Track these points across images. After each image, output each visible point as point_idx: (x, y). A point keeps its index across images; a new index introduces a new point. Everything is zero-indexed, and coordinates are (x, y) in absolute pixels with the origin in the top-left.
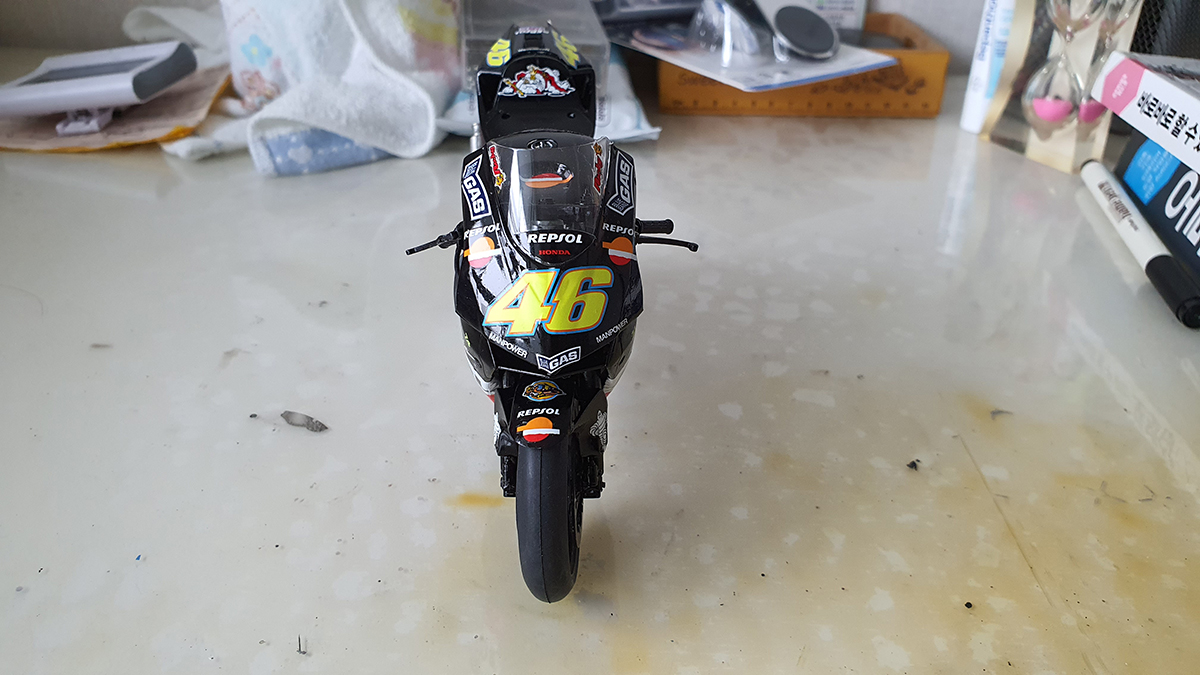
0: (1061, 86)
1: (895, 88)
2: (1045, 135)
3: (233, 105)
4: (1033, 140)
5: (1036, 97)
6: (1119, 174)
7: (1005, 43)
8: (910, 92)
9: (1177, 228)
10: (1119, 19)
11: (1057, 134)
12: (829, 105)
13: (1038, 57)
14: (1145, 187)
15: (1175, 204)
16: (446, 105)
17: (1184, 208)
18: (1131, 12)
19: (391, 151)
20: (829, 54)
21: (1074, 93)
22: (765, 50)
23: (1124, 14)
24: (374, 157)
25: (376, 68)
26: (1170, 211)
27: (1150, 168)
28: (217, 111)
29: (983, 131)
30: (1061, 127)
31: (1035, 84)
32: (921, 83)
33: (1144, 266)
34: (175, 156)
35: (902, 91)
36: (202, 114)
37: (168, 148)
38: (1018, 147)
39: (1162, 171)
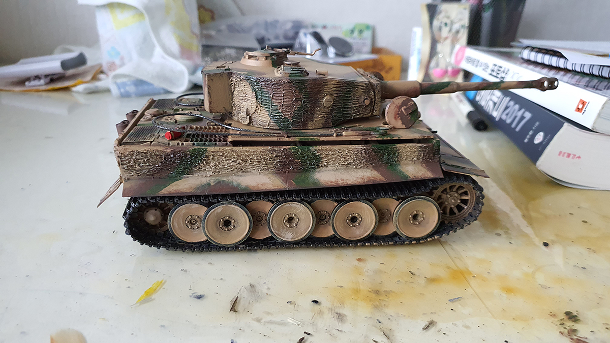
0: (442, 65)
5: (434, 68)
7: (421, 49)
8: (387, 72)
10: (459, 37)
13: (433, 52)
16: (193, 72)
17: (481, 96)
19: (170, 90)
20: (350, 54)
21: (446, 65)
22: (324, 54)
23: (460, 35)
24: (162, 91)
25: (164, 58)
26: (477, 98)
28: (95, 78)
31: (433, 64)
32: (391, 69)
34: (78, 92)
35: (384, 72)
37: (74, 89)
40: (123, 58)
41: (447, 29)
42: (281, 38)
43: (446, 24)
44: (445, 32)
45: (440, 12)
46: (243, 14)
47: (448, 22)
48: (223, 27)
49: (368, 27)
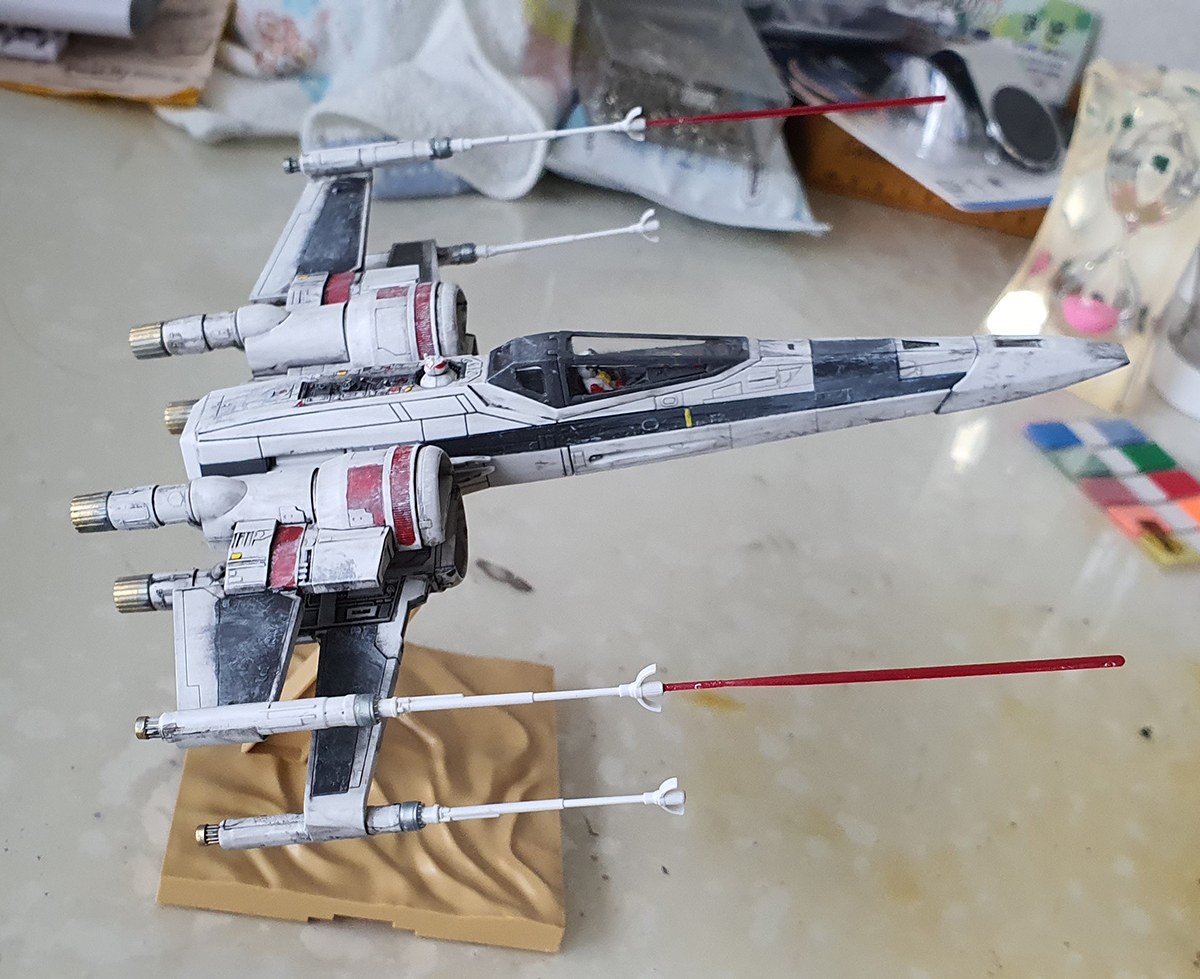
3: (240, 58)
19: (476, 184)
24: (455, 189)
34: (182, 130)
36: (204, 66)
37: (167, 114)
40: (323, 17)
42: (821, 17)
49: (1083, 19)
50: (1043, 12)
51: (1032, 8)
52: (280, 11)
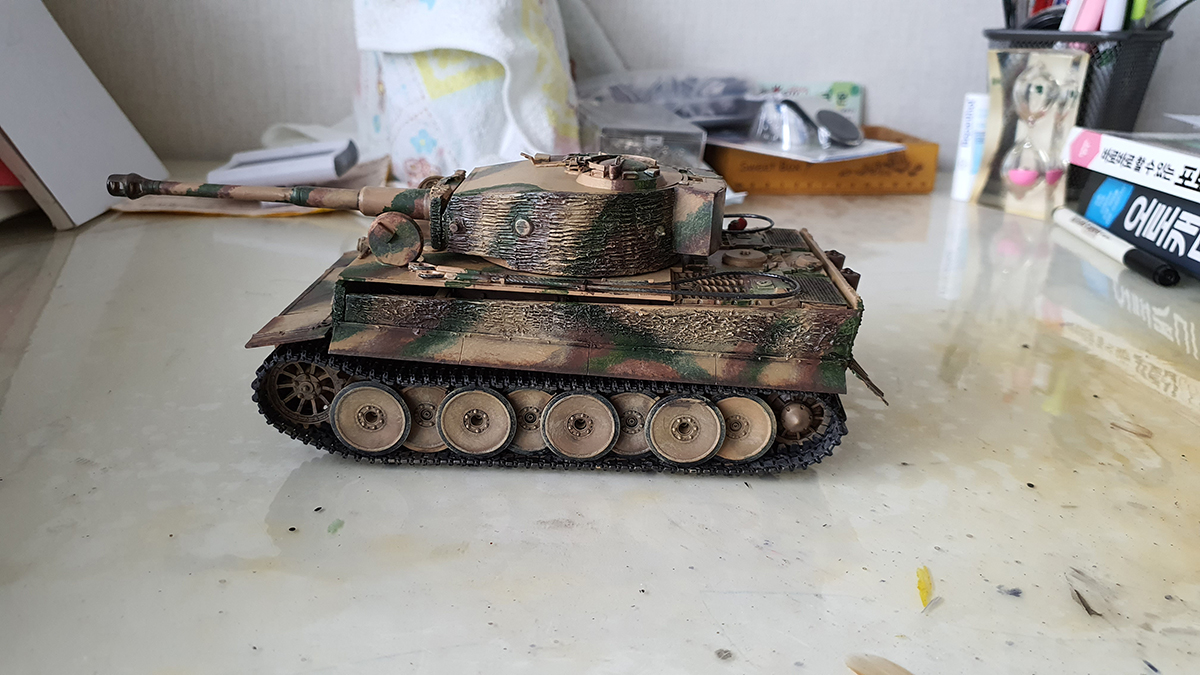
0: (1028, 162)
1: (900, 171)
2: (1020, 195)
4: (1010, 202)
5: (1010, 168)
6: (1082, 212)
7: (983, 133)
8: (912, 174)
9: (1137, 234)
10: (1065, 112)
11: (1029, 194)
12: (852, 185)
13: (1008, 141)
14: (1104, 217)
15: (1132, 219)
17: (1140, 221)
18: (1072, 106)
20: (856, 143)
21: (1039, 163)
22: (812, 141)
23: (1067, 108)
26: (1129, 225)
27: (1105, 204)
29: (971, 199)
30: (1031, 189)
31: (1009, 161)
32: (919, 167)
33: (1120, 258)
35: (906, 173)
38: (999, 207)
39: (1117, 203)
40: (441, 152)
41: (1043, 96)
42: (710, 112)
43: (1040, 89)
44: (1037, 102)
45: (1030, 69)
46: (628, 67)
47: (1045, 85)
48: (605, 91)
49: (855, 90)
50: (831, 91)
51: (825, 90)
52: (416, 157)
